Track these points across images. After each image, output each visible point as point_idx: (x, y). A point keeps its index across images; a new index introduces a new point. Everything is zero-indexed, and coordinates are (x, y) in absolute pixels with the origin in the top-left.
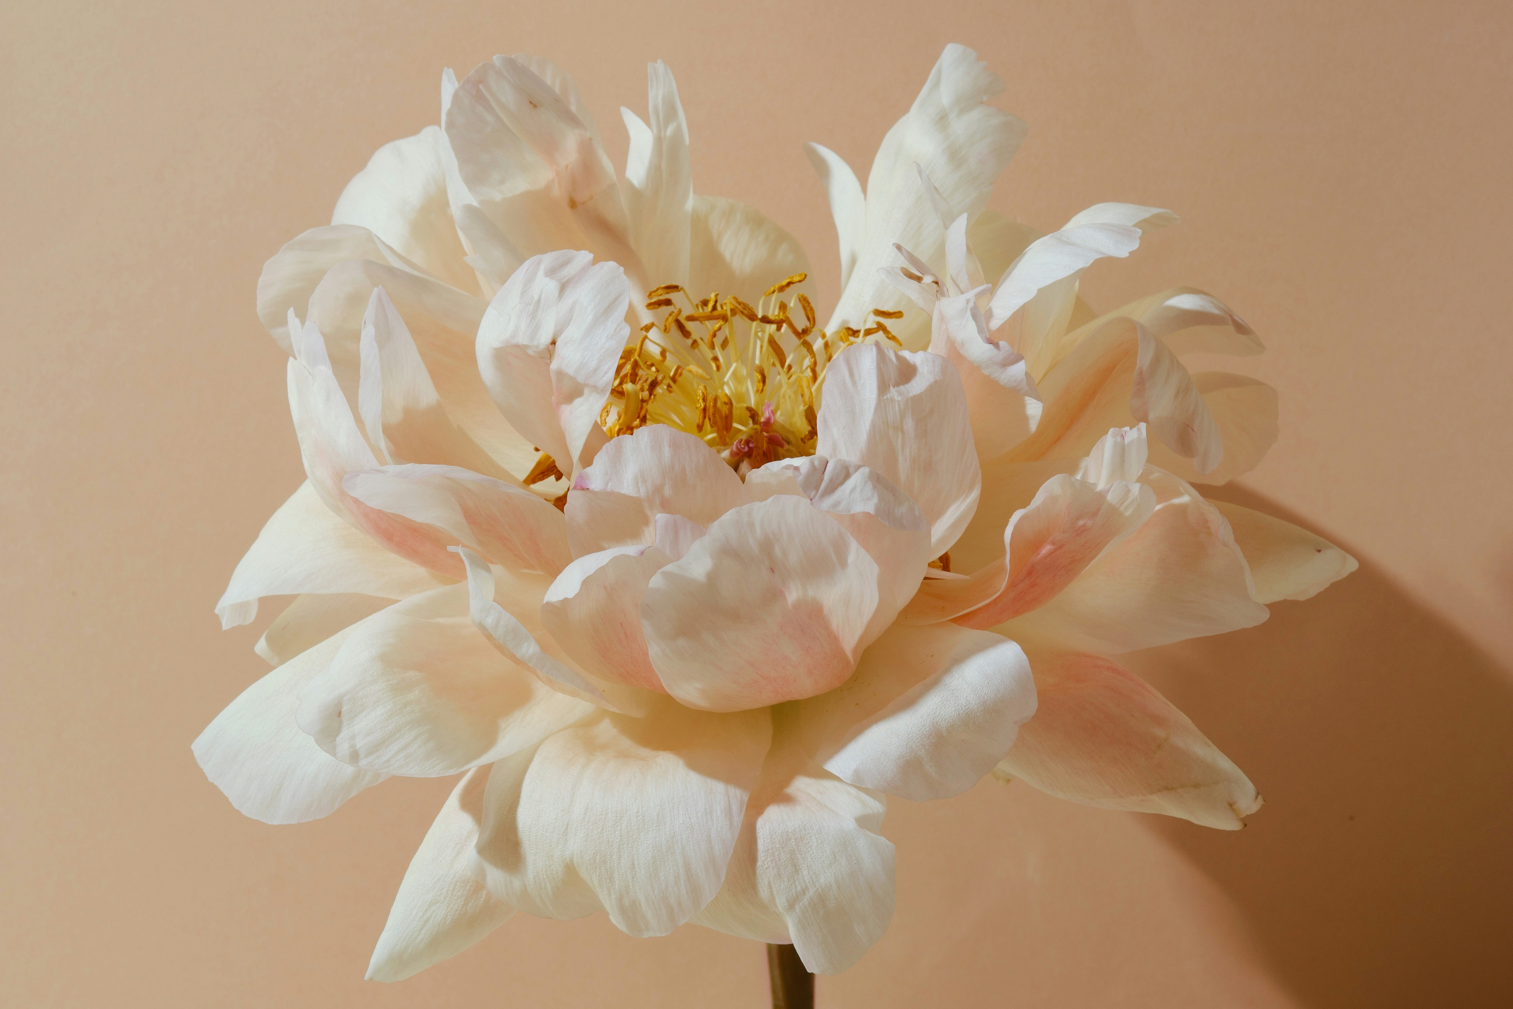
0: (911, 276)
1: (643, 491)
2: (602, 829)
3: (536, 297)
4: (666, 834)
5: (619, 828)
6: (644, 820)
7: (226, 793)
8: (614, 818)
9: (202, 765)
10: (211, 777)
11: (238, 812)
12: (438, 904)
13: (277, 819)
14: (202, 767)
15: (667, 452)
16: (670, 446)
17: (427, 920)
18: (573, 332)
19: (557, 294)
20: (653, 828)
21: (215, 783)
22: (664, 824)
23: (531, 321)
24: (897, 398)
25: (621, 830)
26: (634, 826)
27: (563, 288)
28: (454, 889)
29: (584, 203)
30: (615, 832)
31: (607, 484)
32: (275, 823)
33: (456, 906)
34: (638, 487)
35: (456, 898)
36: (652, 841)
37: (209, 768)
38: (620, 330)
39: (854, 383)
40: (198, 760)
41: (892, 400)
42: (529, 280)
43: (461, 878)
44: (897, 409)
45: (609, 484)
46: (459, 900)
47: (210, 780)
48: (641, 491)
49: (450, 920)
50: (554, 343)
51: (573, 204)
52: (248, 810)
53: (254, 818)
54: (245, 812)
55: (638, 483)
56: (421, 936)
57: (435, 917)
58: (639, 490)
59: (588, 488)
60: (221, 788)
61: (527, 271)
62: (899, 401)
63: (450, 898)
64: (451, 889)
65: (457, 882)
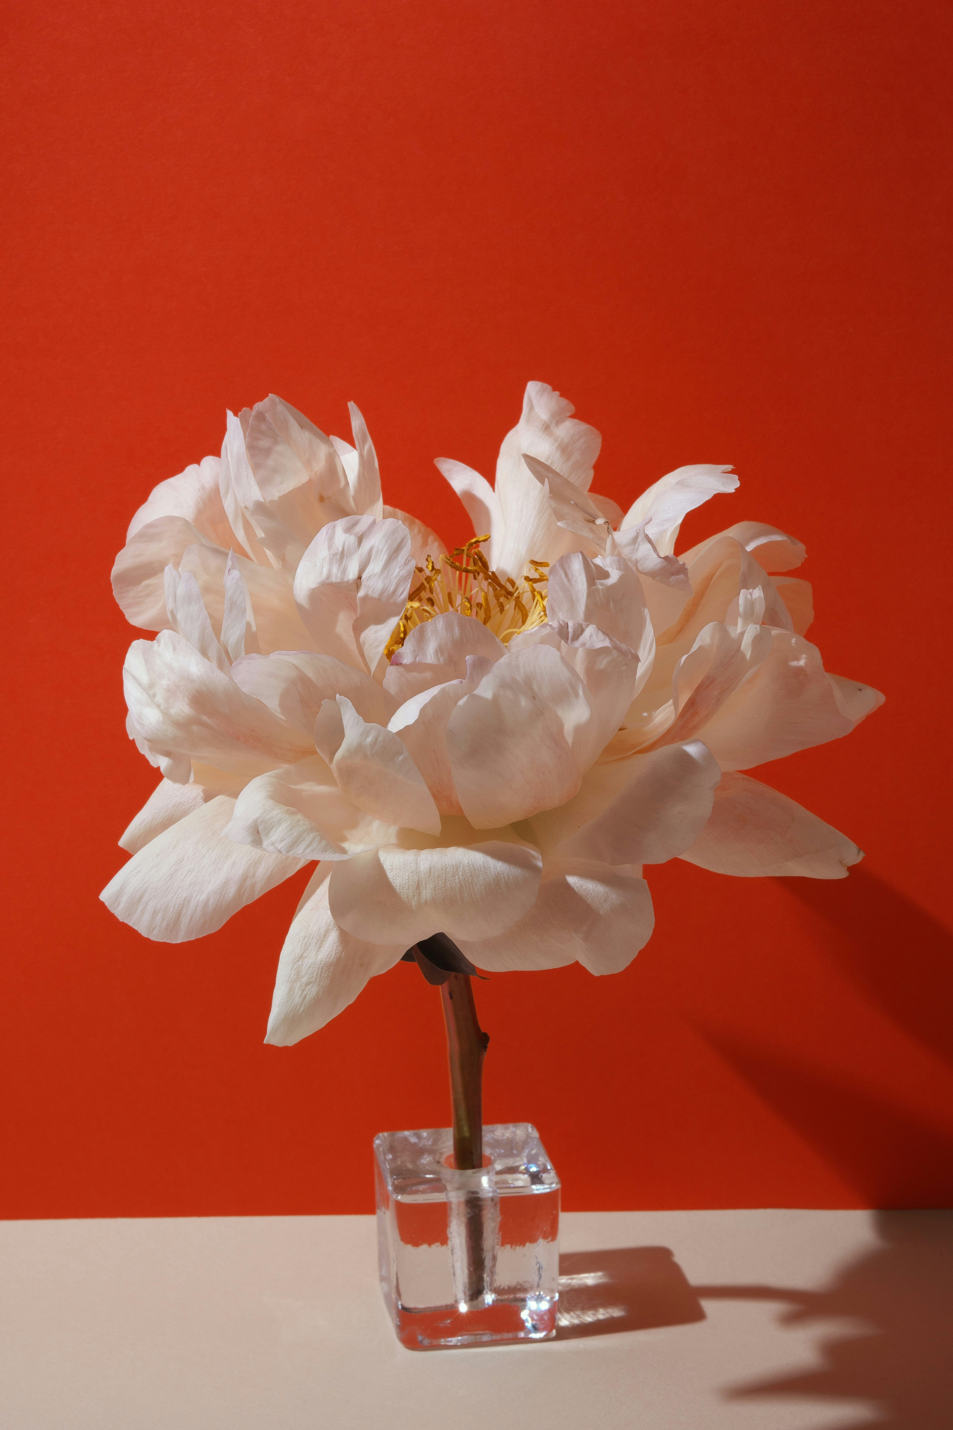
0: (589, 521)
1: (442, 659)
2: (445, 880)
3: (341, 549)
5: (457, 877)
6: (474, 868)
7: (136, 928)
8: (452, 870)
10: (121, 918)
11: (148, 940)
12: (312, 984)
13: (179, 938)
14: (113, 912)
15: (457, 631)
16: (458, 626)
17: (305, 997)
18: (375, 567)
19: (357, 544)
21: (125, 922)
23: (339, 565)
24: (601, 587)
25: (459, 878)
26: (468, 873)
27: (360, 540)
28: (321, 972)
29: (329, 498)
30: (455, 880)
31: (415, 658)
32: (178, 942)
33: (325, 984)
34: (438, 658)
35: (324, 978)
37: (119, 912)
38: (409, 562)
39: (569, 581)
40: (109, 908)
41: (598, 589)
42: (331, 539)
43: (326, 964)
44: (601, 594)
45: (417, 658)
46: (326, 980)
47: (121, 920)
49: (321, 994)
50: (360, 578)
51: (322, 499)
52: (155, 936)
53: (161, 941)
54: (153, 938)
55: (438, 655)
56: (301, 1010)
57: (311, 993)
58: (439, 660)
59: (401, 663)
60: (131, 924)
61: (327, 533)
62: (602, 589)
63: (320, 978)
64: (320, 972)
65: (323, 967)
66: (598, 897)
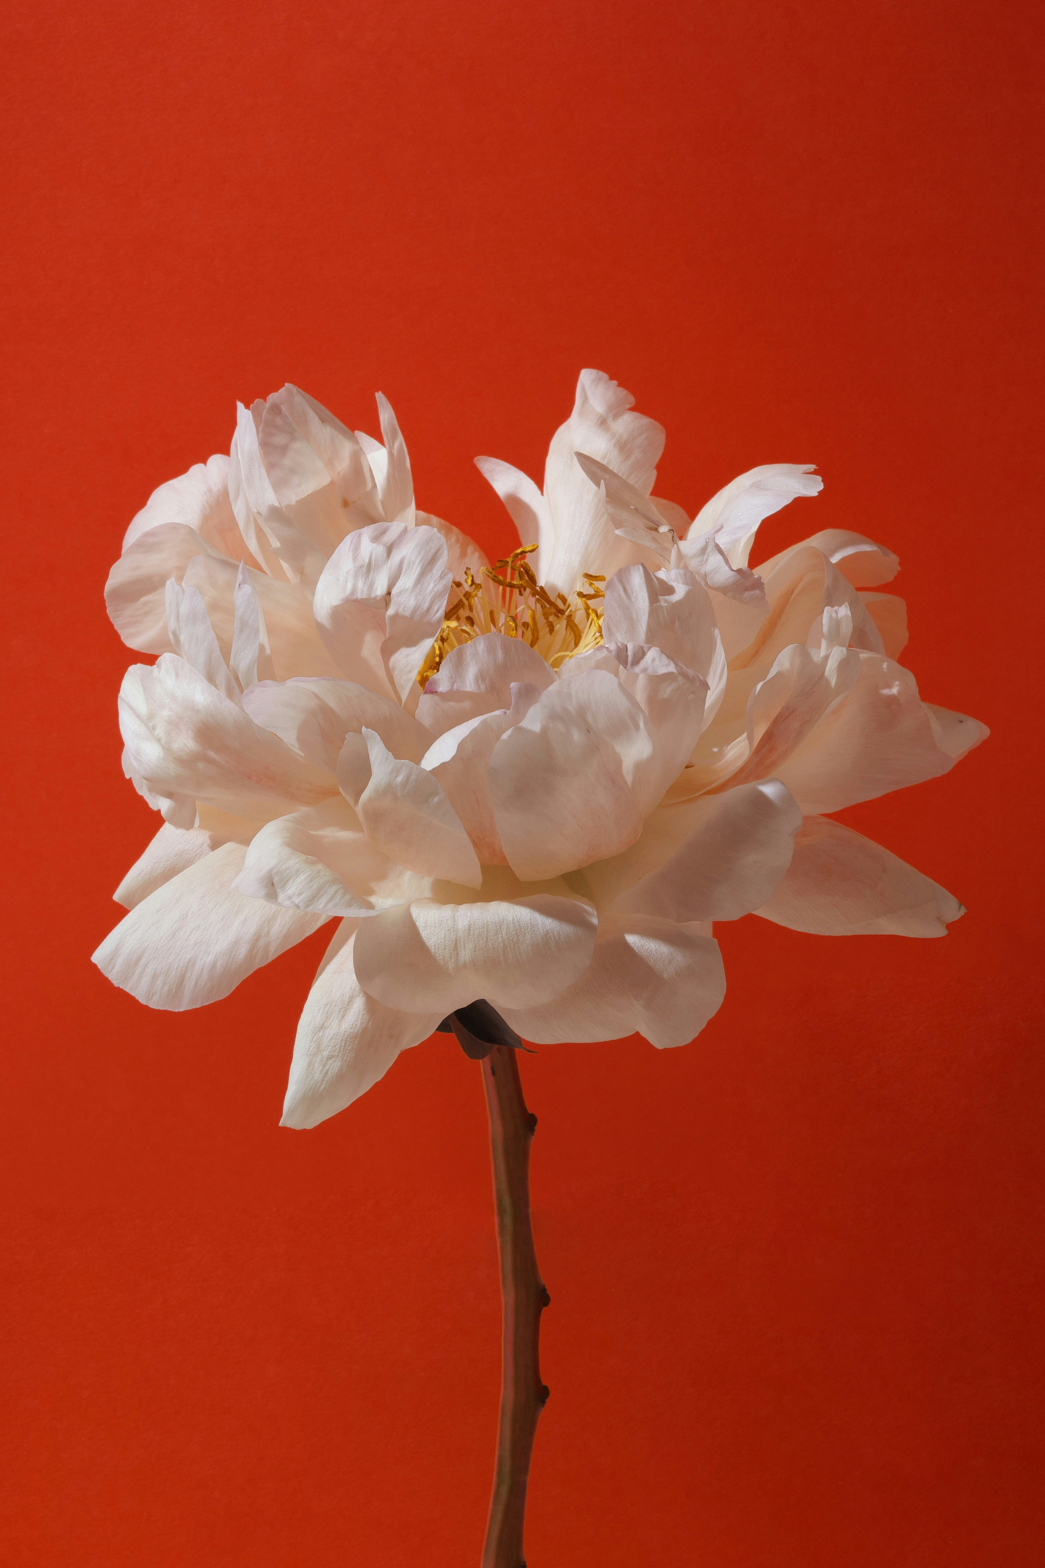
0: (651, 529)
1: (483, 687)
2: (487, 939)
3: (367, 561)
4: (540, 934)
5: (500, 936)
6: (520, 925)
7: (133, 994)
8: (495, 928)
9: (106, 975)
10: (116, 983)
11: (146, 1007)
12: (334, 1058)
13: (183, 1006)
15: (500, 655)
16: (502, 649)
17: (327, 1072)
18: (406, 581)
19: (385, 555)
20: (529, 930)
21: (121, 987)
22: (537, 926)
23: (366, 579)
24: (664, 605)
25: (502, 937)
26: (513, 931)
27: (390, 550)
28: (345, 1044)
29: (354, 502)
30: (498, 939)
31: (453, 685)
32: (182, 1010)
33: (349, 1058)
34: (479, 685)
35: (348, 1051)
36: (530, 941)
37: (114, 976)
38: (445, 576)
39: (628, 597)
40: (102, 971)
41: (661, 607)
42: (356, 549)
43: (350, 1035)
44: (665, 612)
45: (455, 685)
46: (351, 1053)
47: (116, 985)
48: (482, 687)
49: (345, 1070)
50: (389, 593)
51: (345, 504)
52: (155, 1004)
53: (162, 1009)
54: (153, 1005)
55: (478, 682)
56: (322, 1087)
57: (333, 1069)
58: (480, 688)
59: (436, 691)
60: (127, 990)
61: (351, 542)
62: (666, 607)
63: (344, 1051)
64: (343, 1044)
65: (347, 1038)
66: (662, 958)
